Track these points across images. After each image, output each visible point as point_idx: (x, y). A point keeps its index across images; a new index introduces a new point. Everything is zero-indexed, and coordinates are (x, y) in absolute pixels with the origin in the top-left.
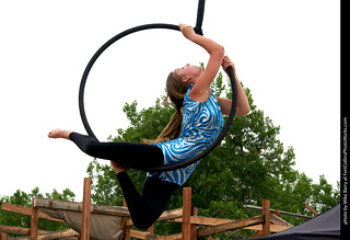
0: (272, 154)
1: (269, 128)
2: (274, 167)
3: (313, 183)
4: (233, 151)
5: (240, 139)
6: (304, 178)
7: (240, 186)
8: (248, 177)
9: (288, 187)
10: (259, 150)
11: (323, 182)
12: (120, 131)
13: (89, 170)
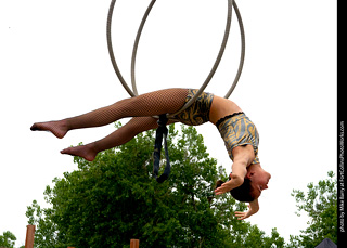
0: (224, 204)
1: (222, 177)
2: (226, 217)
3: (265, 236)
4: (183, 199)
5: (191, 187)
6: (256, 230)
7: (189, 235)
8: (198, 228)
9: (239, 239)
10: (210, 200)
11: (275, 235)
12: (66, 175)
13: (30, 213)
